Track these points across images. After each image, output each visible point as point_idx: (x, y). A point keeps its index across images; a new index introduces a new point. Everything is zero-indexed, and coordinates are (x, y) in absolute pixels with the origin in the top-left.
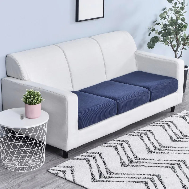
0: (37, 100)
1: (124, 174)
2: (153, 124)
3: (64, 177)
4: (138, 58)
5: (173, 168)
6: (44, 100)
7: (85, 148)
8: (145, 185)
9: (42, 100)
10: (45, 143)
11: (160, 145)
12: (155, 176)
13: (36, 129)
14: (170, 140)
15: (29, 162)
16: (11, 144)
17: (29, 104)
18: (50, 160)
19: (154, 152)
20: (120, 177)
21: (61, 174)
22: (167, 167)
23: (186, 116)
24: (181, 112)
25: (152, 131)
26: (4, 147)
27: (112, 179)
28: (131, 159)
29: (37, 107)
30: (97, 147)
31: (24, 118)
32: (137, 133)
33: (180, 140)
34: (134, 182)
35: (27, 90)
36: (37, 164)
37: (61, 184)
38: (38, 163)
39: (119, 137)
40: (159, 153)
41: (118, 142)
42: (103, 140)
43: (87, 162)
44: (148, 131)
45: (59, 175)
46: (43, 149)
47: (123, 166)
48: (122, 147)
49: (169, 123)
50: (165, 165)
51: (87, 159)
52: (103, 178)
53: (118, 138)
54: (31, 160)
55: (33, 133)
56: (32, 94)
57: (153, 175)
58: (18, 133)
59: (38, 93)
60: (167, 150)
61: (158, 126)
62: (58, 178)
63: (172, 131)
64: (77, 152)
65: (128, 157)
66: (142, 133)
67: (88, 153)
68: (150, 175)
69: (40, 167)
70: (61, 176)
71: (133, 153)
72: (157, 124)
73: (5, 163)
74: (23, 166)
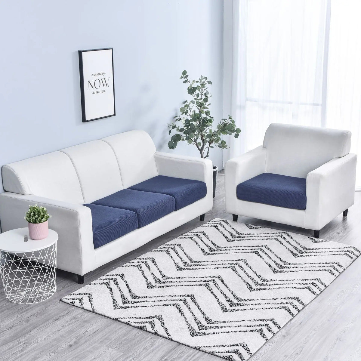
0: (43, 217)
1: (151, 297)
2: (181, 237)
3: (80, 306)
4: (159, 160)
5: (208, 286)
6: (51, 216)
7: (104, 270)
8: (177, 307)
9: (48, 217)
10: (55, 268)
11: (191, 260)
12: (188, 296)
13: (43, 252)
14: (202, 254)
15: (38, 291)
16: (15, 272)
17: (33, 223)
18: (63, 288)
19: (184, 269)
20: (147, 301)
21: (77, 303)
22: (201, 285)
23: (218, 225)
24: (212, 220)
25: (180, 245)
26: (7, 276)
27: (138, 304)
28: (158, 279)
29: (44, 225)
30: (117, 268)
31: (29, 240)
32: (163, 248)
33: (213, 252)
34: (163, 305)
35: (30, 206)
36: (47, 293)
37: (78, 314)
38: (49, 292)
39: (142, 254)
40: (190, 270)
41: (142, 260)
42: (124, 260)
43: (107, 286)
44: (175, 245)
45: (75, 305)
46: (53, 275)
47: (150, 288)
48: (146, 266)
49: (200, 234)
50: (198, 283)
51: (106, 283)
52: (127, 304)
53: (141, 256)
54: (40, 289)
55: (40, 257)
56: (36, 211)
57: (185, 296)
58: (22, 258)
59: (43, 209)
60: (199, 265)
61: (187, 238)
62: (74, 308)
63: (204, 243)
64: (93, 275)
65: (154, 277)
66: (169, 248)
67: (107, 275)
68: (182, 296)
69: (52, 296)
70: (78, 306)
71: (160, 272)
72: (185, 237)
73: (9, 295)
74: (31, 296)
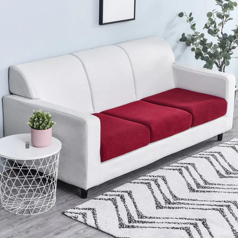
0: (47, 124)
1: (160, 218)
2: (195, 155)
3: (84, 222)
4: (177, 72)
5: (222, 211)
6: (55, 123)
7: (110, 185)
8: (187, 232)
9: (53, 124)
10: (56, 179)
11: (206, 182)
12: (199, 220)
13: (45, 161)
14: (217, 176)
15: (36, 203)
16: (13, 180)
17: (37, 129)
18: (66, 200)
19: (197, 191)
20: (154, 222)
21: (80, 218)
22: (214, 209)
23: (236, 146)
24: (231, 141)
25: (194, 165)
27: (145, 225)
28: (168, 200)
29: (48, 132)
30: (125, 184)
31: (30, 147)
32: (175, 167)
33: (229, 175)
34: (172, 228)
35: (34, 111)
36: (46, 205)
37: (80, 230)
38: (48, 204)
40: (203, 192)
41: (152, 178)
42: (132, 176)
43: (114, 203)
44: (189, 164)
45: (78, 220)
47: (159, 208)
48: (156, 184)
49: (216, 154)
50: (210, 207)
51: (112, 199)
52: (133, 223)
53: (152, 173)
54: (39, 200)
55: (41, 166)
56: (40, 116)
57: (196, 220)
58: (23, 166)
59: (48, 115)
60: (213, 188)
61: (202, 157)
62: (77, 222)
63: (220, 164)
64: (100, 190)
65: (165, 198)
66: (182, 167)
67: (114, 191)
68: (193, 219)
69: (50, 208)
70: (81, 221)
71: (171, 192)
72: (200, 156)
73: (5, 204)
74: (28, 207)
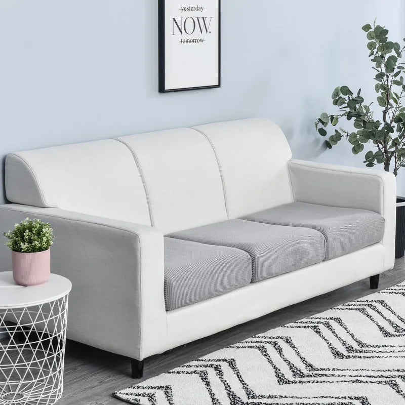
1: (286, 397)
2: (340, 307)
4: (296, 174)
5: (394, 385)
12: (355, 399)
19: (348, 357)
22: (380, 382)
24: (400, 284)
25: (339, 320)
28: (299, 370)
32: (306, 323)
40: (359, 358)
41: (268, 340)
44: (331, 319)
47: (283, 383)
48: (276, 348)
49: (376, 304)
50: (374, 379)
51: (201, 371)
53: (266, 332)
57: (351, 399)
60: (375, 352)
61: (352, 309)
63: (384, 318)
65: (292, 367)
67: (202, 360)
68: (345, 398)
71: (303, 360)
72: (348, 307)
